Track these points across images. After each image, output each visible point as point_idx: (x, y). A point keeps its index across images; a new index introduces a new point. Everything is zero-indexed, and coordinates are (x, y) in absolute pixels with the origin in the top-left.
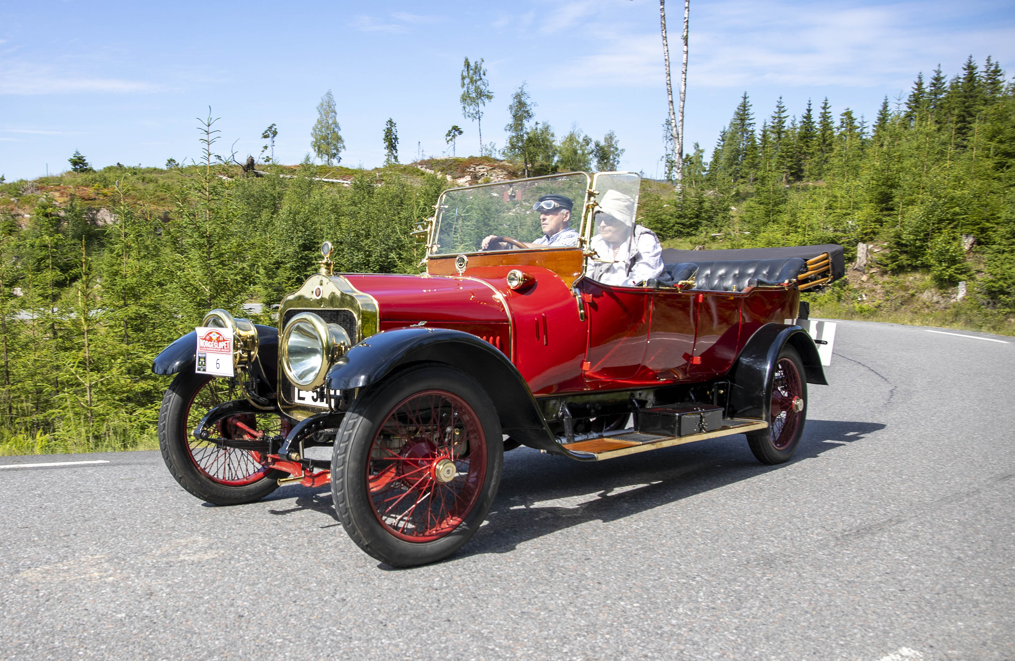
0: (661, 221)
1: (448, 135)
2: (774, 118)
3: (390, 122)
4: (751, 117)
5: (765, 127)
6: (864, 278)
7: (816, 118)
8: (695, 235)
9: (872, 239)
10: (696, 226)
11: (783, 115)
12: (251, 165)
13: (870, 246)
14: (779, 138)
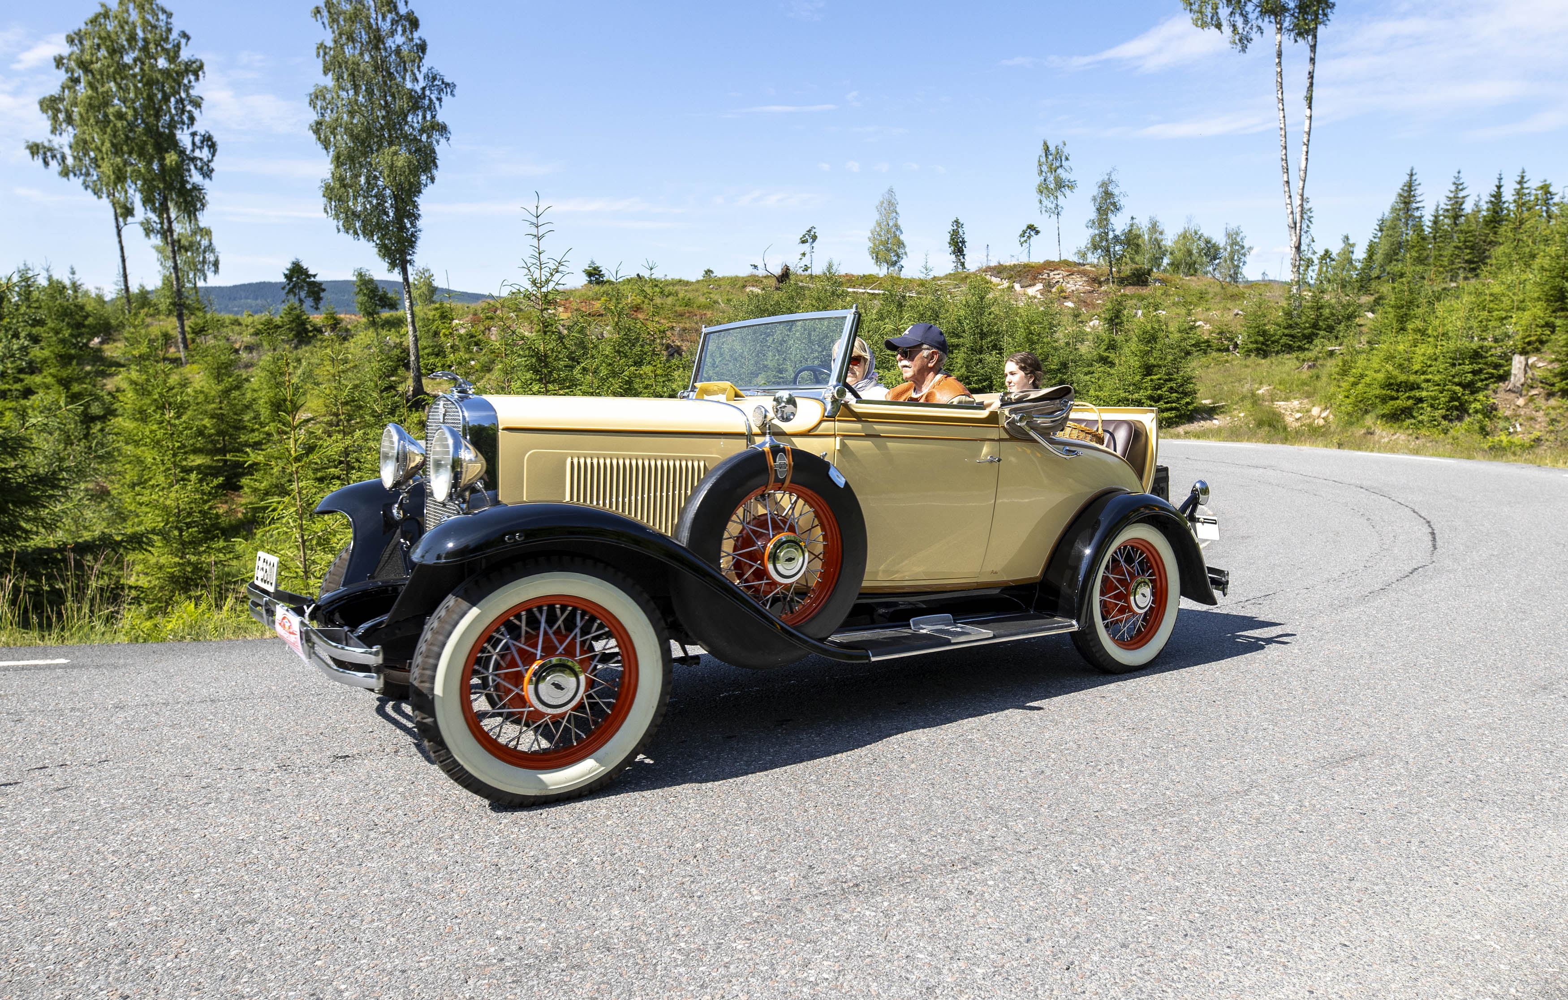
0: (1264, 333)
1: (1022, 236)
2: (1450, 199)
3: (957, 222)
4: (1418, 199)
5: (1437, 210)
6: (1521, 402)
7: (1508, 195)
8: (1308, 349)
9: (1538, 350)
10: (1310, 338)
11: (1461, 194)
12: (786, 275)
13: (1533, 359)
14: (1456, 224)
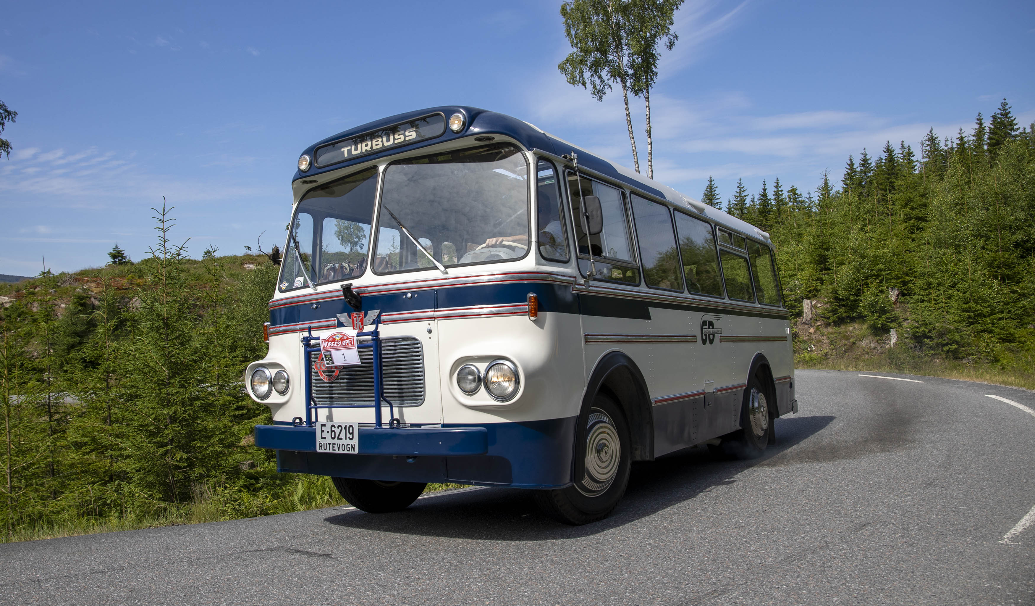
2: (737, 197)
4: (717, 197)
5: (729, 204)
6: (812, 330)
7: (771, 195)
9: (815, 296)
11: (743, 194)
12: (276, 254)
13: (814, 302)
14: (742, 213)
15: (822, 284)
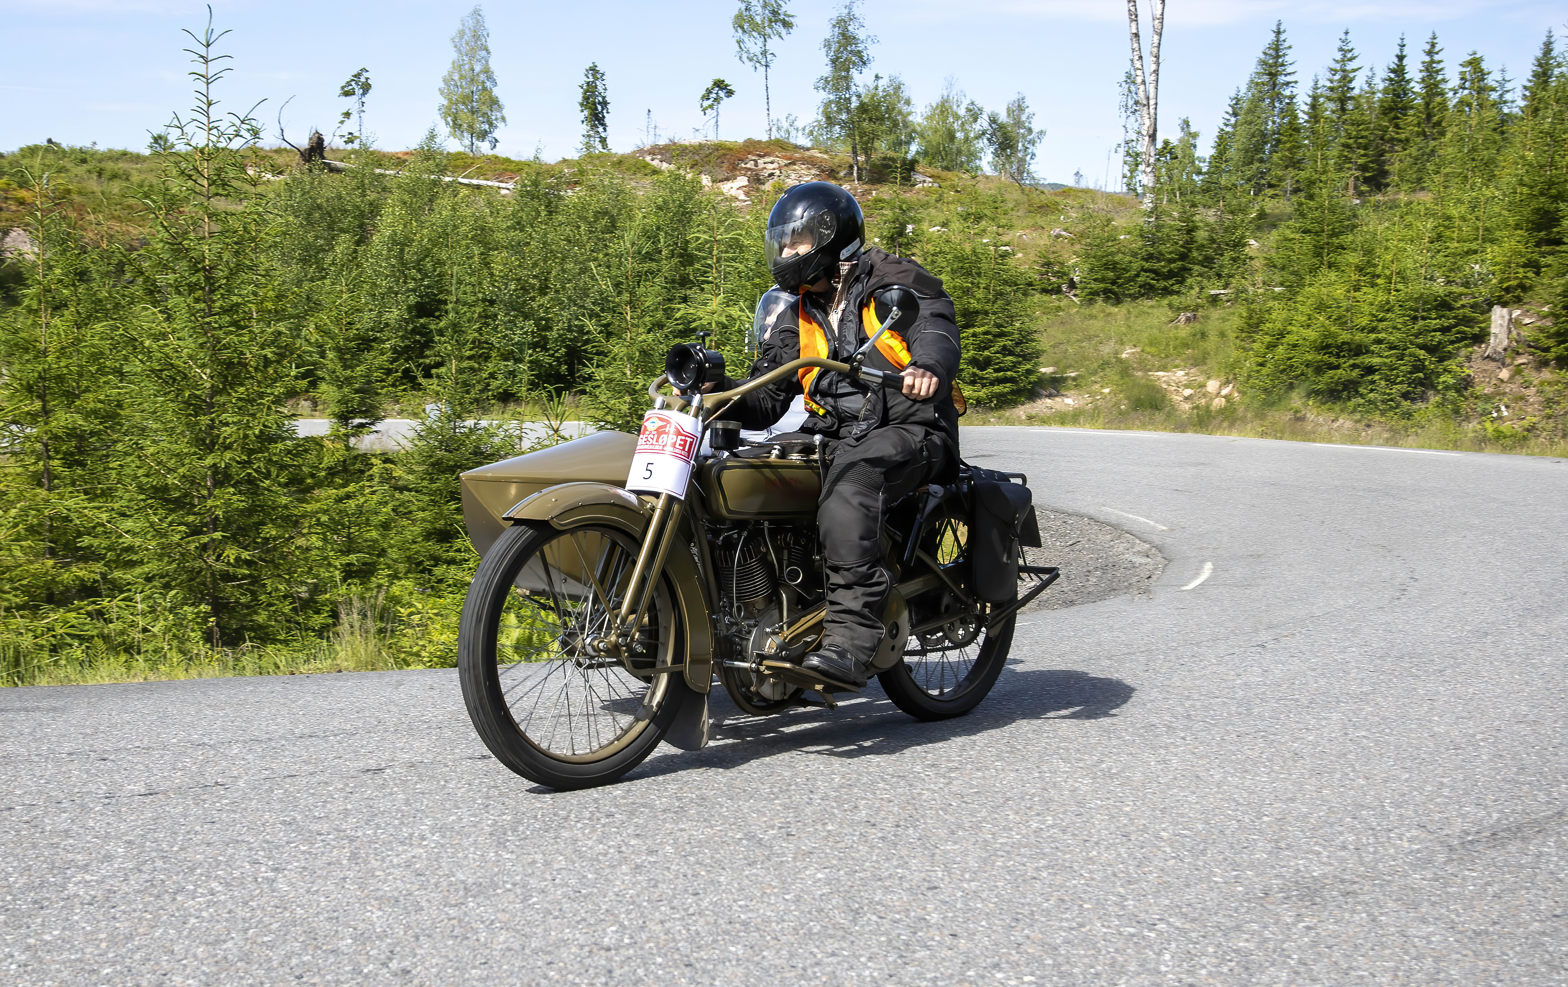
0: (1113, 266)
1: (706, 97)
2: (1334, 71)
3: (594, 70)
4: (1289, 69)
5: (1316, 88)
6: (1504, 374)
7: (1414, 71)
8: (1178, 293)
9: (1518, 300)
10: (1180, 276)
11: (1350, 66)
12: (316, 149)
13: (1516, 313)
14: (1343, 110)
15: (1538, 274)
